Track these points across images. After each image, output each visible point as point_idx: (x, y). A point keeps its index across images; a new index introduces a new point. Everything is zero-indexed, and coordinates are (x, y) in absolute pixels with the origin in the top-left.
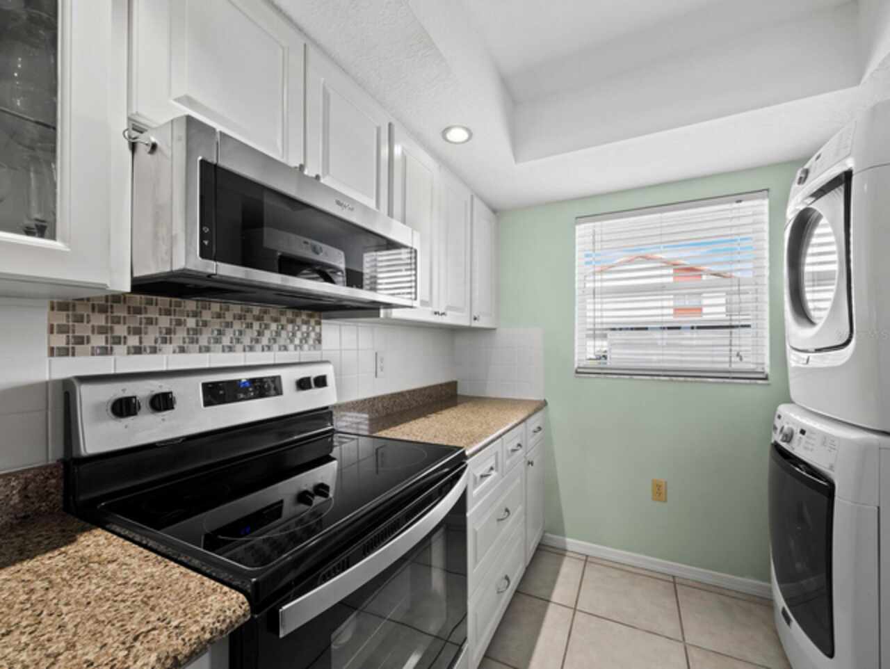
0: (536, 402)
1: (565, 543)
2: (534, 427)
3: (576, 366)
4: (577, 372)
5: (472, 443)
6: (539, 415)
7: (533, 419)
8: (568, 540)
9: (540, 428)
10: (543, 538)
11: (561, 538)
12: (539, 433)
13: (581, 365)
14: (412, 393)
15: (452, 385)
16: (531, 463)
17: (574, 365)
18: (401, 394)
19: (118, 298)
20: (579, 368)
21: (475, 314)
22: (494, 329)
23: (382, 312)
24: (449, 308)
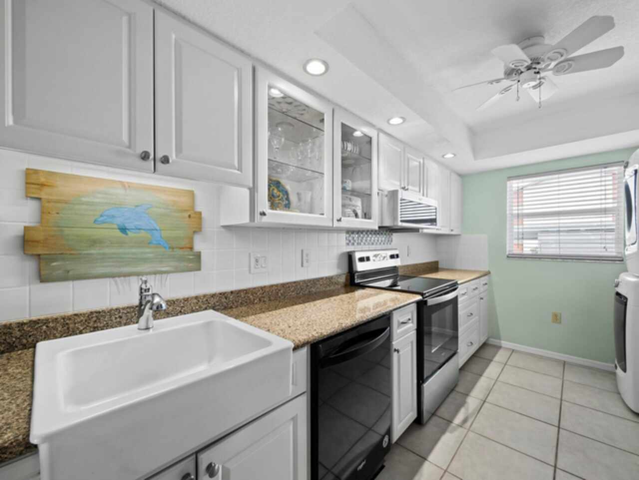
0: (481, 271)
1: (500, 343)
2: (484, 282)
3: (507, 253)
4: (508, 257)
5: (461, 279)
6: (486, 277)
7: (482, 278)
8: (503, 342)
9: (486, 284)
10: (487, 340)
11: (498, 341)
12: (486, 286)
13: (511, 253)
14: (424, 264)
15: (436, 263)
16: (482, 299)
17: (506, 252)
18: (417, 265)
19: (376, 231)
20: (509, 254)
21: (452, 228)
22: (460, 235)
23: (420, 231)
24: (442, 227)
